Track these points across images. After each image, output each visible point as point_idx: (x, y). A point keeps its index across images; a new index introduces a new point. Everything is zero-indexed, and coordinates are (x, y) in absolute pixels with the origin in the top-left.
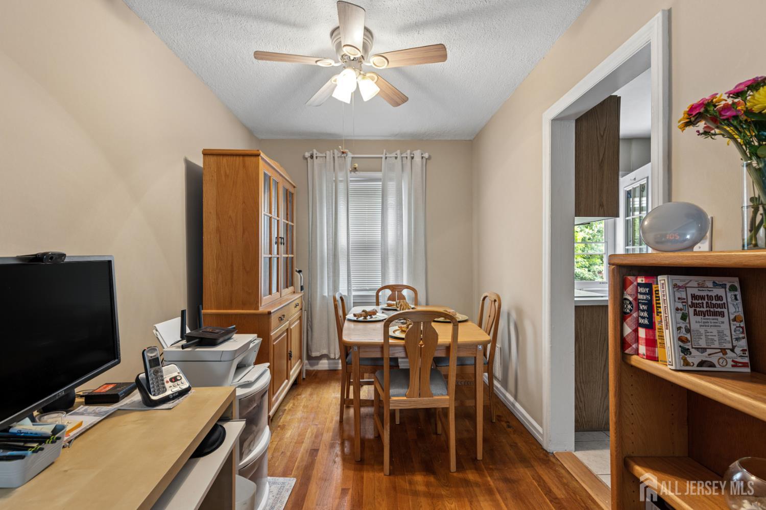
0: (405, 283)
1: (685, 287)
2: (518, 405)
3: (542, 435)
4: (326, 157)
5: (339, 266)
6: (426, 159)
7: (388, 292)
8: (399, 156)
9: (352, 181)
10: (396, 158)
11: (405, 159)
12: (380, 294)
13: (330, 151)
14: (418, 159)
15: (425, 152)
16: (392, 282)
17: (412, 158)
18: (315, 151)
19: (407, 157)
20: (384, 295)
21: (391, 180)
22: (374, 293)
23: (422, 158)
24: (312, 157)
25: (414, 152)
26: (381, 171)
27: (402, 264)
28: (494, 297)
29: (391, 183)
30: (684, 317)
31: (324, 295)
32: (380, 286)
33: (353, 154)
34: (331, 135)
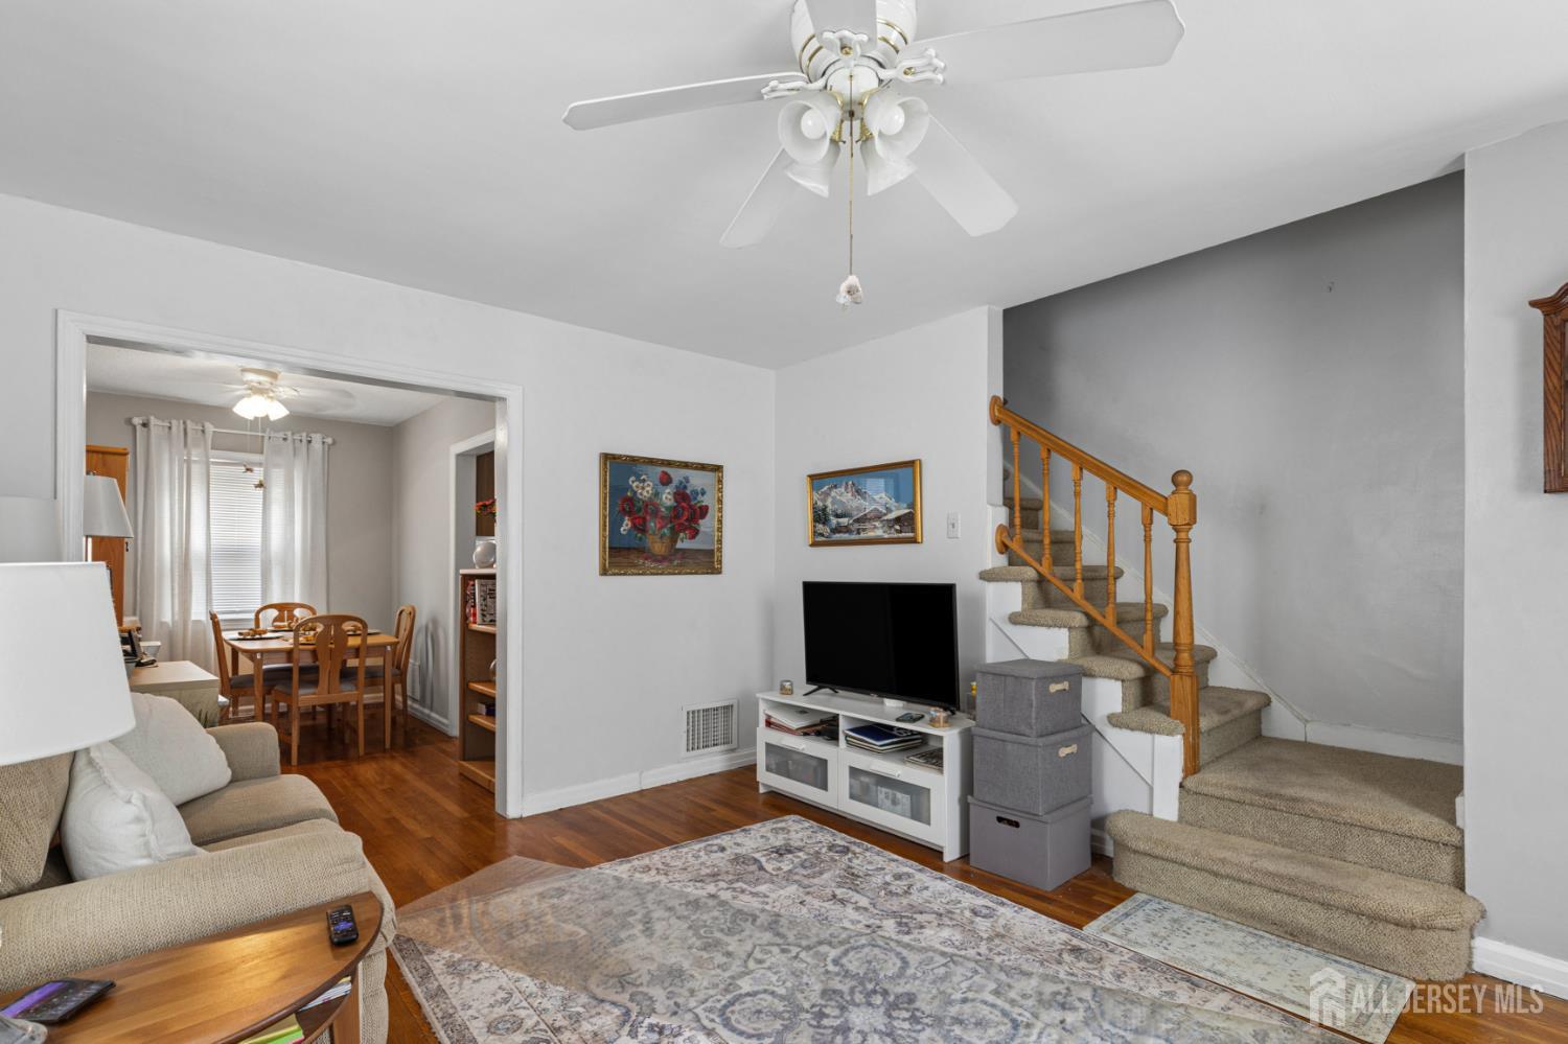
0: (297, 600)
1: (486, 585)
2: (434, 715)
3: (447, 726)
4: (170, 428)
5: (191, 575)
6: (329, 445)
7: (274, 613)
8: (290, 438)
9: (213, 463)
10: (285, 439)
11: (297, 442)
12: (260, 616)
13: (178, 420)
14: (317, 444)
15: (328, 436)
16: (276, 600)
17: (310, 442)
18: (152, 418)
19: (301, 441)
20: (265, 619)
21: (277, 466)
22: (252, 616)
23: (324, 443)
24: (145, 425)
25: (313, 435)
26: (262, 453)
27: (294, 576)
28: (410, 609)
29: (277, 470)
30: (485, 600)
31: (164, 620)
32: (260, 606)
33: (216, 427)
34: (180, 398)
